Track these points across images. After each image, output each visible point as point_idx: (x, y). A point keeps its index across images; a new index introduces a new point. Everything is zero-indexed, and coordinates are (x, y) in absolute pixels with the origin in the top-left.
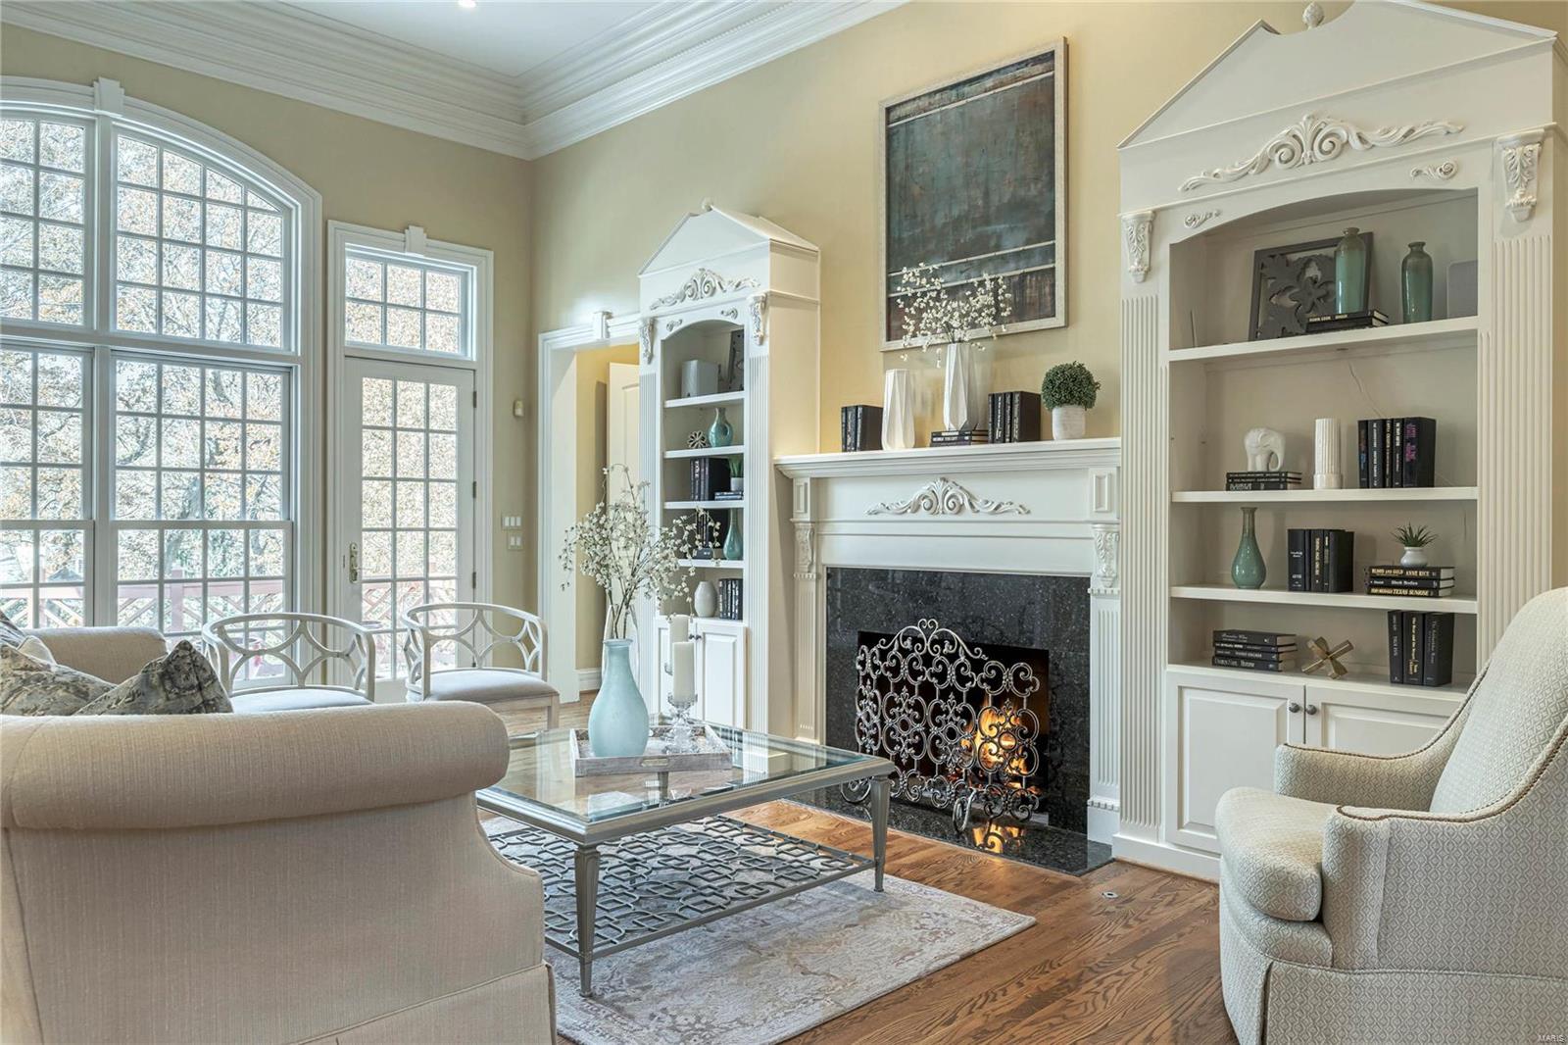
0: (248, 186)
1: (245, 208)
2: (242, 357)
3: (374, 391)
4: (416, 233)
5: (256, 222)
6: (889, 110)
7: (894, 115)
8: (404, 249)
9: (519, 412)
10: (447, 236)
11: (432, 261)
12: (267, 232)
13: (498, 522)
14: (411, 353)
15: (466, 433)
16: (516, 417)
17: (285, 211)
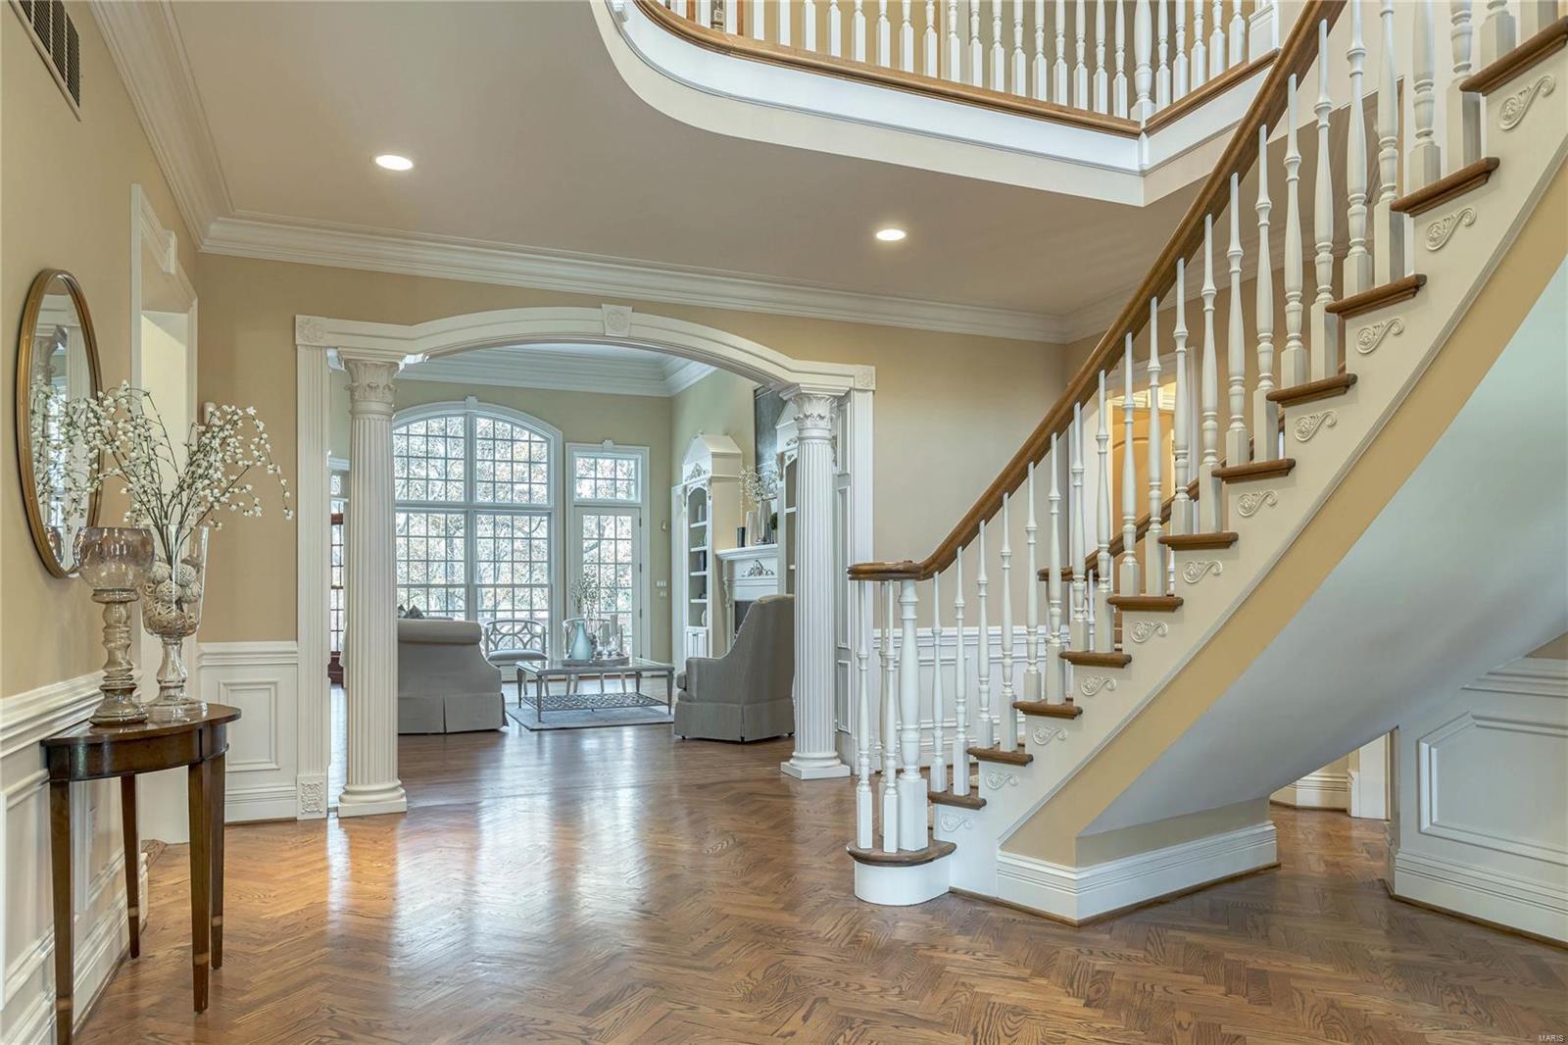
0: (531, 431)
1: (530, 441)
2: (530, 510)
3: (589, 522)
4: (608, 443)
5: (535, 448)
6: (755, 391)
7: (758, 392)
8: (602, 451)
9: (664, 527)
10: (622, 444)
11: (617, 456)
12: (540, 450)
13: (653, 583)
14: (609, 501)
15: (636, 539)
16: (663, 530)
17: (548, 440)
